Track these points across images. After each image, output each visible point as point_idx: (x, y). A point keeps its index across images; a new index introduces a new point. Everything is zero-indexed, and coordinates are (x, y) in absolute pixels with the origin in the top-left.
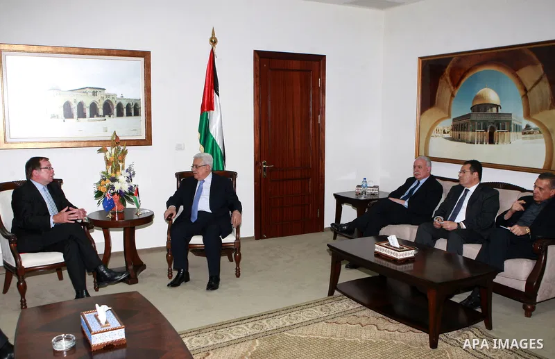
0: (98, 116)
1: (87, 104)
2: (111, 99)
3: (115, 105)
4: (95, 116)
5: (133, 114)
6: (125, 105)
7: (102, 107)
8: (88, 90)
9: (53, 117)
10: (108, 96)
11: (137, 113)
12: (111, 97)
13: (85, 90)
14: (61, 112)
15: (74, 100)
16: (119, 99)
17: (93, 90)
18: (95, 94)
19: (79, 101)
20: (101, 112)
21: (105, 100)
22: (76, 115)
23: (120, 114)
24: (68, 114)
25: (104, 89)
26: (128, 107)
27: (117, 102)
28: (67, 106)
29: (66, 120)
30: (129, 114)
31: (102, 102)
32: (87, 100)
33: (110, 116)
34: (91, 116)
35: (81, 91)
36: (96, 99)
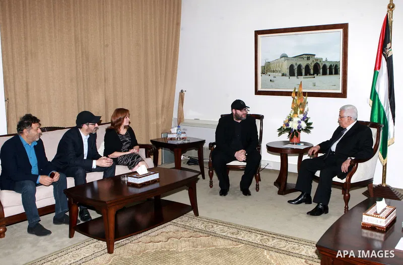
0: (310, 75)
1: (304, 66)
2: (319, 62)
3: (321, 66)
4: (308, 75)
5: (334, 73)
6: (328, 67)
7: (312, 68)
8: (304, 56)
9: (283, 75)
10: (317, 60)
11: (337, 73)
12: (319, 60)
13: (302, 56)
14: (287, 72)
15: (296, 63)
16: (324, 62)
17: (307, 56)
18: (308, 59)
19: (298, 64)
20: (312, 72)
21: (315, 62)
22: (296, 74)
23: (324, 73)
24: (292, 73)
25: (315, 55)
26: (331, 66)
27: (323, 64)
28: (291, 67)
30: (331, 73)
31: (313, 64)
32: (304, 63)
33: (317, 75)
34: (306, 75)
35: (300, 57)
36: (309, 62)
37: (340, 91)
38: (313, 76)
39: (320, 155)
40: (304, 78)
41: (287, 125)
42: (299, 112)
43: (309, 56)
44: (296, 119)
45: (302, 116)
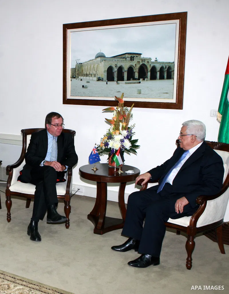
0: (134, 79)
1: (126, 68)
2: (146, 63)
3: (149, 69)
4: (132, 79)
5: (165, 77)
6: (158, 69)
7: (137, 70)
8: (127, 55)
9: (99, 79)
10: (144, 60)
11: (170, 77)
12: (146, 61)
13: (124, 56)
14: (104, 76)
15: (115, 64)
16: (153, 63)
17: (130, 56)
18: (132, 59)
19: (119, 66)
20: (136, 75)
21: (141, 64)
22: (116, 79)
23: (153, 78)
24: (110, 77)
25: (141, 54)
26: (162, 69)
27: (152, 66)
28: (110, 70)
29: (108, 82)
30: (162, 78)
31: (138, 66)
32: (126, 65)
33: (144, 79)
34: (128, 79)
35: (121, 56)
36: (133, 63)
37: (174, 101)
38: (139, 81)
39: (150, 185)
40: (126, 83)
41: (106, 144)
42: (121, 128)
43: (133, 56)
44: (118, 138)
45: (125, 133)
